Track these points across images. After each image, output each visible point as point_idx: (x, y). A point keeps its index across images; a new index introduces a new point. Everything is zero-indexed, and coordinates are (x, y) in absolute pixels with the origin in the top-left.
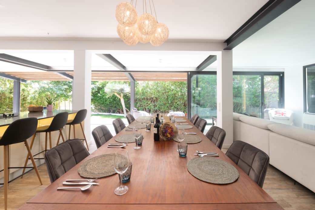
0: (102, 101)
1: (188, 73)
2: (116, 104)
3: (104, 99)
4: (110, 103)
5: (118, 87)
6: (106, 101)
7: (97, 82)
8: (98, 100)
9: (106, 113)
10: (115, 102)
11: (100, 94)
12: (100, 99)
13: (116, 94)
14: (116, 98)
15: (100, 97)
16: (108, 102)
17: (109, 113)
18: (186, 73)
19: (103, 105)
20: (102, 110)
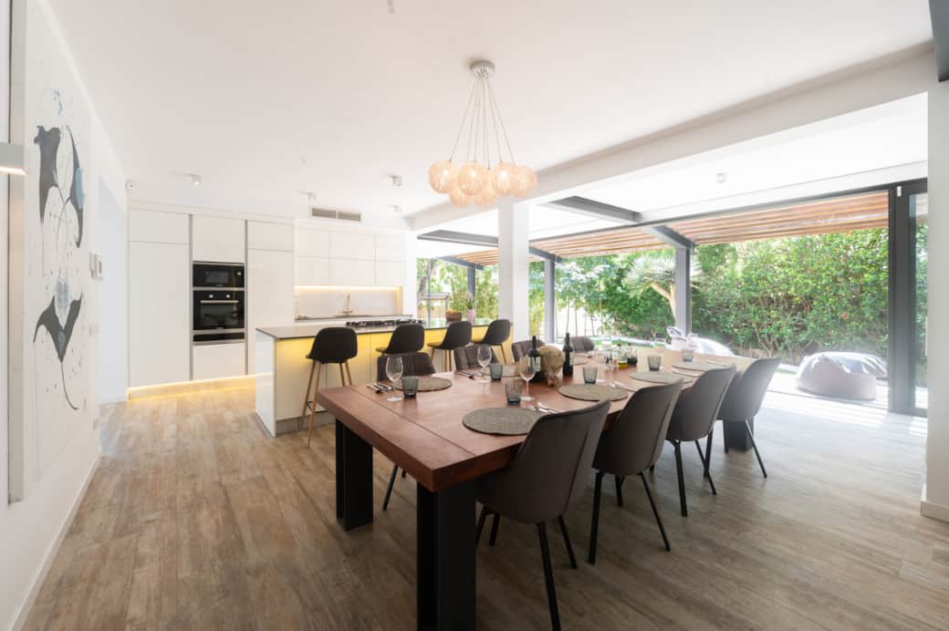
0: (625, 305)
1: (895, 192)
2: (661, 315)
3: (631, 300)
4: (646, 311)
5: (658, 265)
6: (636, 306)
7: (616, 256)
8: (619, 303)
9: (639, 338)
10: (659, 310)
11: (623, 289)
12: (623, 300)
13: (655, 287)
14: (663, 300)
15: (622, 294)
16: (641, 309)
17: (647, 339)
18: (886, 193)
19: (629, 318)
20: (629, 329)
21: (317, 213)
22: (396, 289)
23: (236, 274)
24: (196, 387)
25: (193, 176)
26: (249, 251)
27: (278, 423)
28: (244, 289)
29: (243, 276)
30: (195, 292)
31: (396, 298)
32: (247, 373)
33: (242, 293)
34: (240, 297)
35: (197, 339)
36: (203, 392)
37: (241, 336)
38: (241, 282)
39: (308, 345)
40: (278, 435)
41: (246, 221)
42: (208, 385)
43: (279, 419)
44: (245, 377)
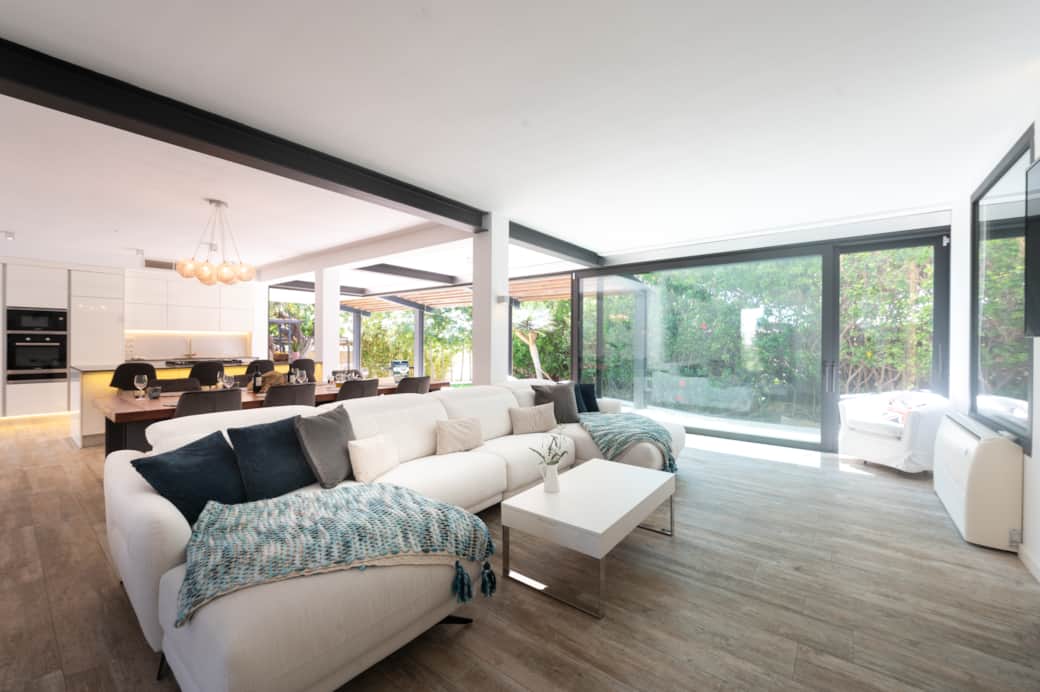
1: (572, 277)
13: (519, 335)
21: (150, 264)
22: (246, 333)
23: (57, 320)
24: (10, 423)
25: (6, 232)
26: (73, 299)
27: (84, 437)
28: (67, 333)
29: (65, 321)
30: (9, 336)
31: (246, 342)
32: (69, 409)
33: (65, 337)
34: (63, 340)
35: (11, 378)
36: (18, 427)
37: (63, 376)
38: (64, 326)
39: (110, 377)
40: (84, 447)
41: (69, 271)
42: (24, 421)
43: (85, 434)
44: (67, 413)
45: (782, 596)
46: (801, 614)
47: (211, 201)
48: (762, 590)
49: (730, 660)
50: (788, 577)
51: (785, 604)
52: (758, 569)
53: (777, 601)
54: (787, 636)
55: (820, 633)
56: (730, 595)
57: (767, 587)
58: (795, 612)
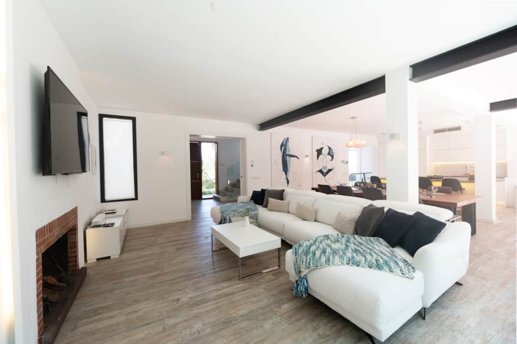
21: (436, 131)
45: (177, 283)
46: (168, 281)
47: (352, 118)
48: (184, 281)
49: (178, 261)
50: (179, 292)
51: (174, 281)
52: (192, 288)
53: (177, 280)
54: (169, 272)
55: (160, 279)
56: (192, 273)
57: (184, 283)
58: (170, 280)
